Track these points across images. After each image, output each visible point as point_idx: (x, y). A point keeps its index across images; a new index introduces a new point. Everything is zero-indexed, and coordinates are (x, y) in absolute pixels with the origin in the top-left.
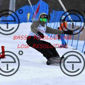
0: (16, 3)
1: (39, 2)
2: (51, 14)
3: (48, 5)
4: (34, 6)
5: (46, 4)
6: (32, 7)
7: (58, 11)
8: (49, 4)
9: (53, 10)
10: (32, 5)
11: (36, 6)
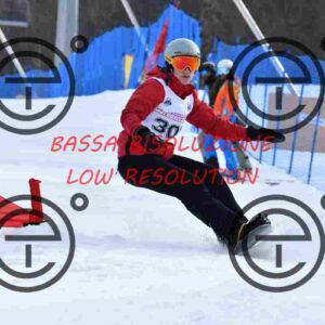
0: (80, 20)
1: (165, 12)
2: (210, 55)
3: (200, 24)
4: (146, 29)
5: (192, 20)
6: (142, 33)
7: (236, 44)
8: (202, 19)
9: (219, 40)
10: (141, 25)
11: (156, 30)
